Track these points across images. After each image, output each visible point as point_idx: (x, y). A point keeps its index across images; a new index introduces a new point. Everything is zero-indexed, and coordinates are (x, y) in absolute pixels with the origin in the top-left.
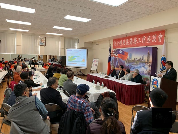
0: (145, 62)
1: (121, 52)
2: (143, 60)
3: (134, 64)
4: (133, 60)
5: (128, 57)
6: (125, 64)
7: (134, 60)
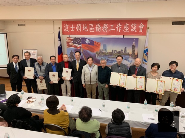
0: (128, 55)
1: (88, 41)
2: (125, 52)
3: (112, 57)
4: (109, 53)
5: (102, 48)
6: (96, 57)
7: (111, 53)
